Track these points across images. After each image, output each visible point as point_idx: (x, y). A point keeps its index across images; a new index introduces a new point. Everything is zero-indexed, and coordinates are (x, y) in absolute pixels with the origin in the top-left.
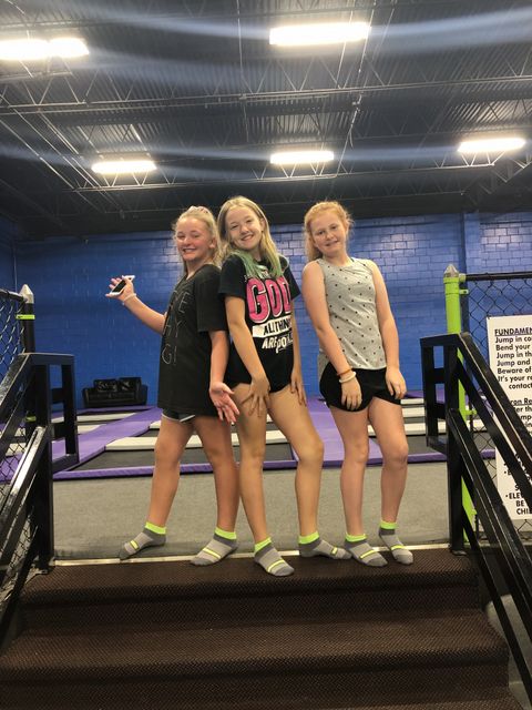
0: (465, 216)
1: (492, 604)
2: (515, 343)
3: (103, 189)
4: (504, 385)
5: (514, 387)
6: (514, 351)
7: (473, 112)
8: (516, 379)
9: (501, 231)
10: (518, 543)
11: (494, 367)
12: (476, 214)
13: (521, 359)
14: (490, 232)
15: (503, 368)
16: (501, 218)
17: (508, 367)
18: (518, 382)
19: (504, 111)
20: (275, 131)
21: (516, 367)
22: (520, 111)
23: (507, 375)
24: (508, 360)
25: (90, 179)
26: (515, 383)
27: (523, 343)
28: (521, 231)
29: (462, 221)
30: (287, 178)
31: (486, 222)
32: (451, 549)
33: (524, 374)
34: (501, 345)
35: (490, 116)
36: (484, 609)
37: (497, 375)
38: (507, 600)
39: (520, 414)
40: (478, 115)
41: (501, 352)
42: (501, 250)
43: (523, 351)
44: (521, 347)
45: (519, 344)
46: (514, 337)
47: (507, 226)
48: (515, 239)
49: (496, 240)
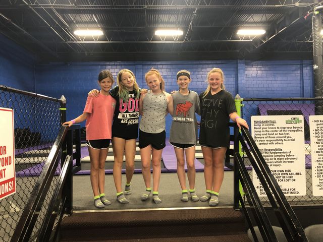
0: (239, 61)
1: (250, 230)
2: (262, 127)
3: (78, 42)
4: (257, 143)
5: (261, 144)
6: (261, 130)
7: (245, 18)
8: (261, 141)
9: (254, 69)
10: (261, 206)
11: (253, 136)
12: (244, 61)
13: (264, 133)
14: (249, 69)
15: (257, 136)
16: (254, 63)
17: (259, 136)
18: (262, 142)
19: (257, 18)
20: (158, 21)
21: (262, 136)
22: (264, 19)
23: (258, 139)
24: (259, 133)
25: (73, 37)
26: (261, 142)
27: (265, 127)
28: (262, 69)
29: (237, 63)
30: (162, 42)
31: (247, 64)
32: (234, 208)
33: (265, 139)
34: (256, 127)
35: (251, 20)
36: (246, 231)
37: (254, 139)
38: (256, 228)
39: (263, 155)
40: (246, 19)
41: (256, 130)
42: (253, 77)
43: (265, 130)
44: (264, 128)
45: (263, 127)
46: (261, 124)
47: (256, 66)
48: (259, 72)
49: (251, 72)
